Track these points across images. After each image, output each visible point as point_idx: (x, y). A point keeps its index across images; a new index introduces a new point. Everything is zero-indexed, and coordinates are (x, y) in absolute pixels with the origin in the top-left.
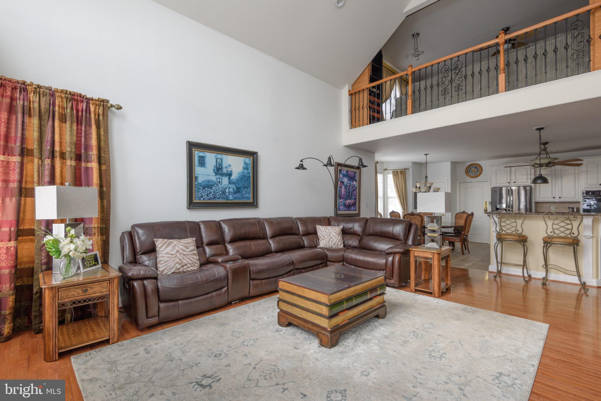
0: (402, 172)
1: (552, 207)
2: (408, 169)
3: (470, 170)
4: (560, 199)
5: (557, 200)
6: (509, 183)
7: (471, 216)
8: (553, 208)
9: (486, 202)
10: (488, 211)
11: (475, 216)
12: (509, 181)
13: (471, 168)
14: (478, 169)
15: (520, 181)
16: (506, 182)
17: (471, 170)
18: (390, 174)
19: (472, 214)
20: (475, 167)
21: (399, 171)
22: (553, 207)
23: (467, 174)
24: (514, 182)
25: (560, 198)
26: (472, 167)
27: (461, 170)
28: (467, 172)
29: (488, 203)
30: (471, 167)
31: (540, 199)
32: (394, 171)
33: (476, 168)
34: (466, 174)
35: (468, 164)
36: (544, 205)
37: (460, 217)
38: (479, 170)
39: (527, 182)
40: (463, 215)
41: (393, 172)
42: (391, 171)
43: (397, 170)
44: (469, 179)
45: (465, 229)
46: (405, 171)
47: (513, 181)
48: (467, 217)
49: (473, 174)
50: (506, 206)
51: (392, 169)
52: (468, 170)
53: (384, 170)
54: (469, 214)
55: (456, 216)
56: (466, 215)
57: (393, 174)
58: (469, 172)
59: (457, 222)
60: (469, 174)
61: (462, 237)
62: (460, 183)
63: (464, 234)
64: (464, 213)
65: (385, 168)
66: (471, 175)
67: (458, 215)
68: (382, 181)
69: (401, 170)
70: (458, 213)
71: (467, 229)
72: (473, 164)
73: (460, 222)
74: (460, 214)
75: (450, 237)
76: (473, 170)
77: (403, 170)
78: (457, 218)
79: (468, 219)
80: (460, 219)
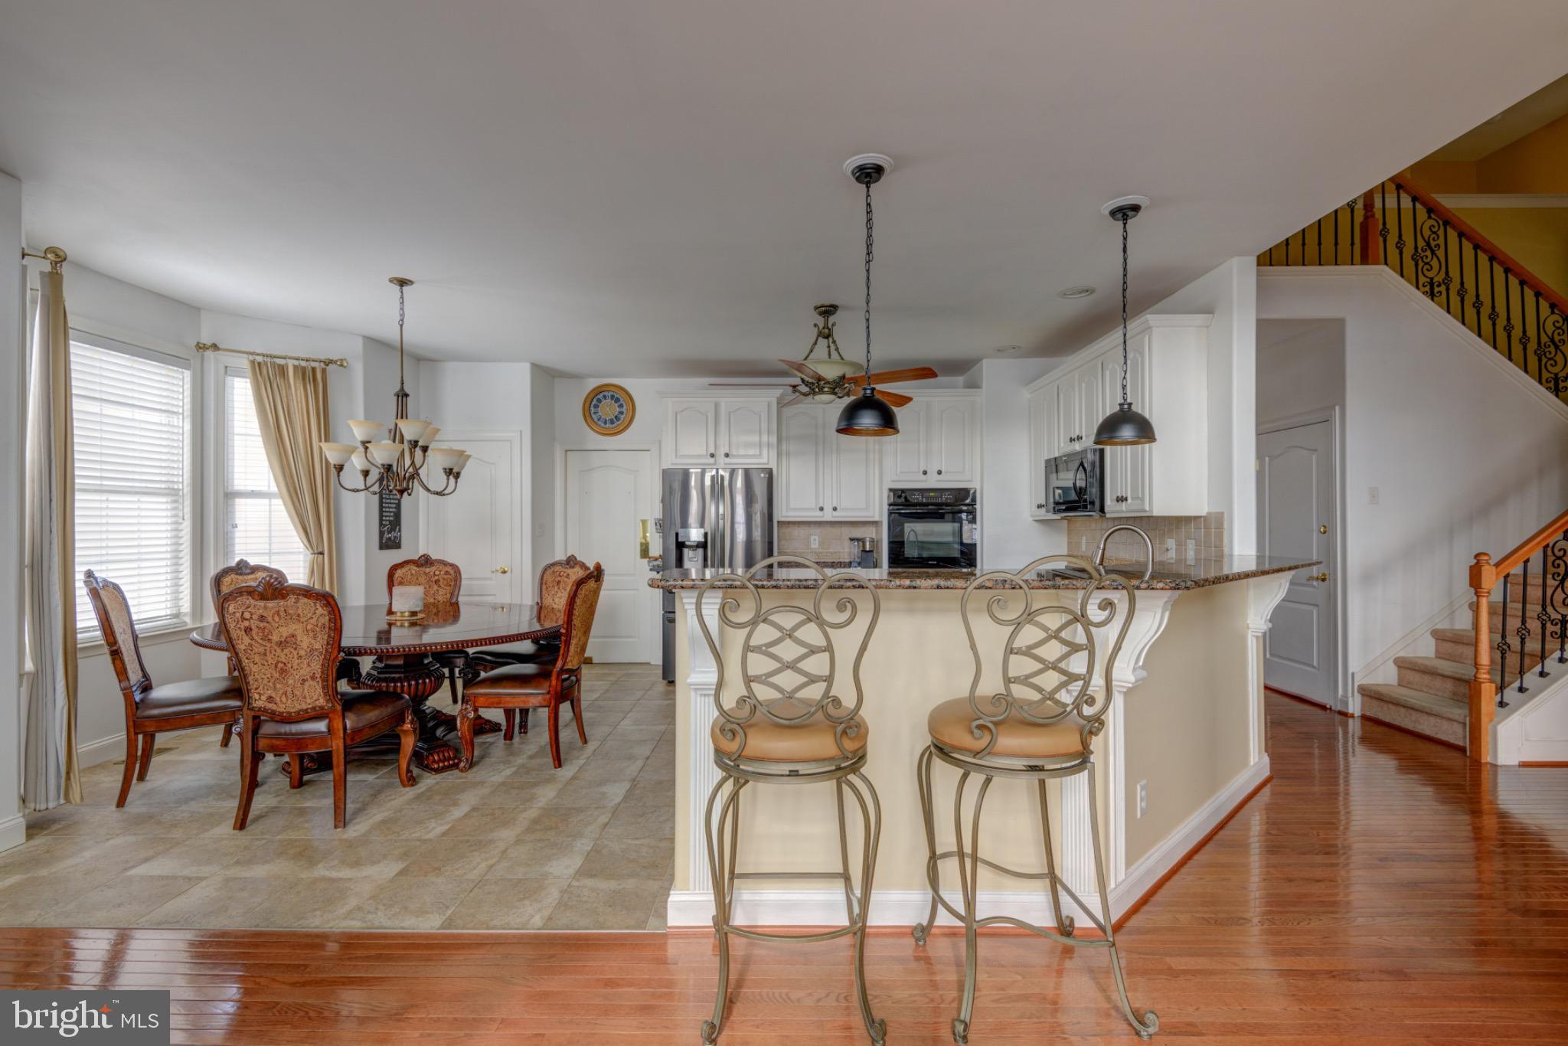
0: (309, 373)
1: (813, 538)
2: (341, 363)
3: (596, 406)
4: (835, 513)
5: (828, 516)
6: (712, 456)
7: (592, 584)
8: (815, 540)
9: (644, 522)
10: (651, 554)
11: (607, 579)
12: (713, 451)
13: (599, 401)
14: (621, 406)
15: (742, 452)
16: (705, 453)
17: (600, 405)
18: (239, 374)
19: (597, 574)
20: (613, 396)
21: (291, 363)
22: (816, 537)
23: (589, 420)
24: (727, 455)
25: (835, 509)
26: (605, 397)
27: (570, 403)
28: (587, 414)
29: (651, 527)
30: (600, 396)
31: (791, 514)
32: (259, 359)
33: (617, 400)
34: (586, 420)
35: (593, 383)
36: (797, 532)
37: (559, 583)
38: (624, 409)
39: (760, 454)
40: (570, 571)
41: (257, 368)
42: (244, 363)
43: (280, 362)
44: (594, 439)
45: (568, 643)
46: (324, 371)
47: (723, 451)
48: (580, 583)
49: (605, 423)
50: (706, 535)
51: (252, 351)
52: (592, 408)
53: (201, 347)
54: (588, 572)
55: (545, 578)
56: (577, 574)
57: (257, 378)
58: (595, 413)
59: (548, 601)
60: (596, 420)
61: (554, 682)
62: (566, 451)
63: (564, 665)
64: (571, 562)
65: (206, 340)
66: (599, 423)
67: (549, 572)
68: (188, 407)
69: (303, 364)
70: (553, 565)
71: (574, 642)
72: (607, 385)
73: (557, 600)
74: (557, 568)
75: (505, 688)
76: (608, 409)
77: (314, 364)
78: (546, 584)
79: (582, 592)
80: (556, 588)
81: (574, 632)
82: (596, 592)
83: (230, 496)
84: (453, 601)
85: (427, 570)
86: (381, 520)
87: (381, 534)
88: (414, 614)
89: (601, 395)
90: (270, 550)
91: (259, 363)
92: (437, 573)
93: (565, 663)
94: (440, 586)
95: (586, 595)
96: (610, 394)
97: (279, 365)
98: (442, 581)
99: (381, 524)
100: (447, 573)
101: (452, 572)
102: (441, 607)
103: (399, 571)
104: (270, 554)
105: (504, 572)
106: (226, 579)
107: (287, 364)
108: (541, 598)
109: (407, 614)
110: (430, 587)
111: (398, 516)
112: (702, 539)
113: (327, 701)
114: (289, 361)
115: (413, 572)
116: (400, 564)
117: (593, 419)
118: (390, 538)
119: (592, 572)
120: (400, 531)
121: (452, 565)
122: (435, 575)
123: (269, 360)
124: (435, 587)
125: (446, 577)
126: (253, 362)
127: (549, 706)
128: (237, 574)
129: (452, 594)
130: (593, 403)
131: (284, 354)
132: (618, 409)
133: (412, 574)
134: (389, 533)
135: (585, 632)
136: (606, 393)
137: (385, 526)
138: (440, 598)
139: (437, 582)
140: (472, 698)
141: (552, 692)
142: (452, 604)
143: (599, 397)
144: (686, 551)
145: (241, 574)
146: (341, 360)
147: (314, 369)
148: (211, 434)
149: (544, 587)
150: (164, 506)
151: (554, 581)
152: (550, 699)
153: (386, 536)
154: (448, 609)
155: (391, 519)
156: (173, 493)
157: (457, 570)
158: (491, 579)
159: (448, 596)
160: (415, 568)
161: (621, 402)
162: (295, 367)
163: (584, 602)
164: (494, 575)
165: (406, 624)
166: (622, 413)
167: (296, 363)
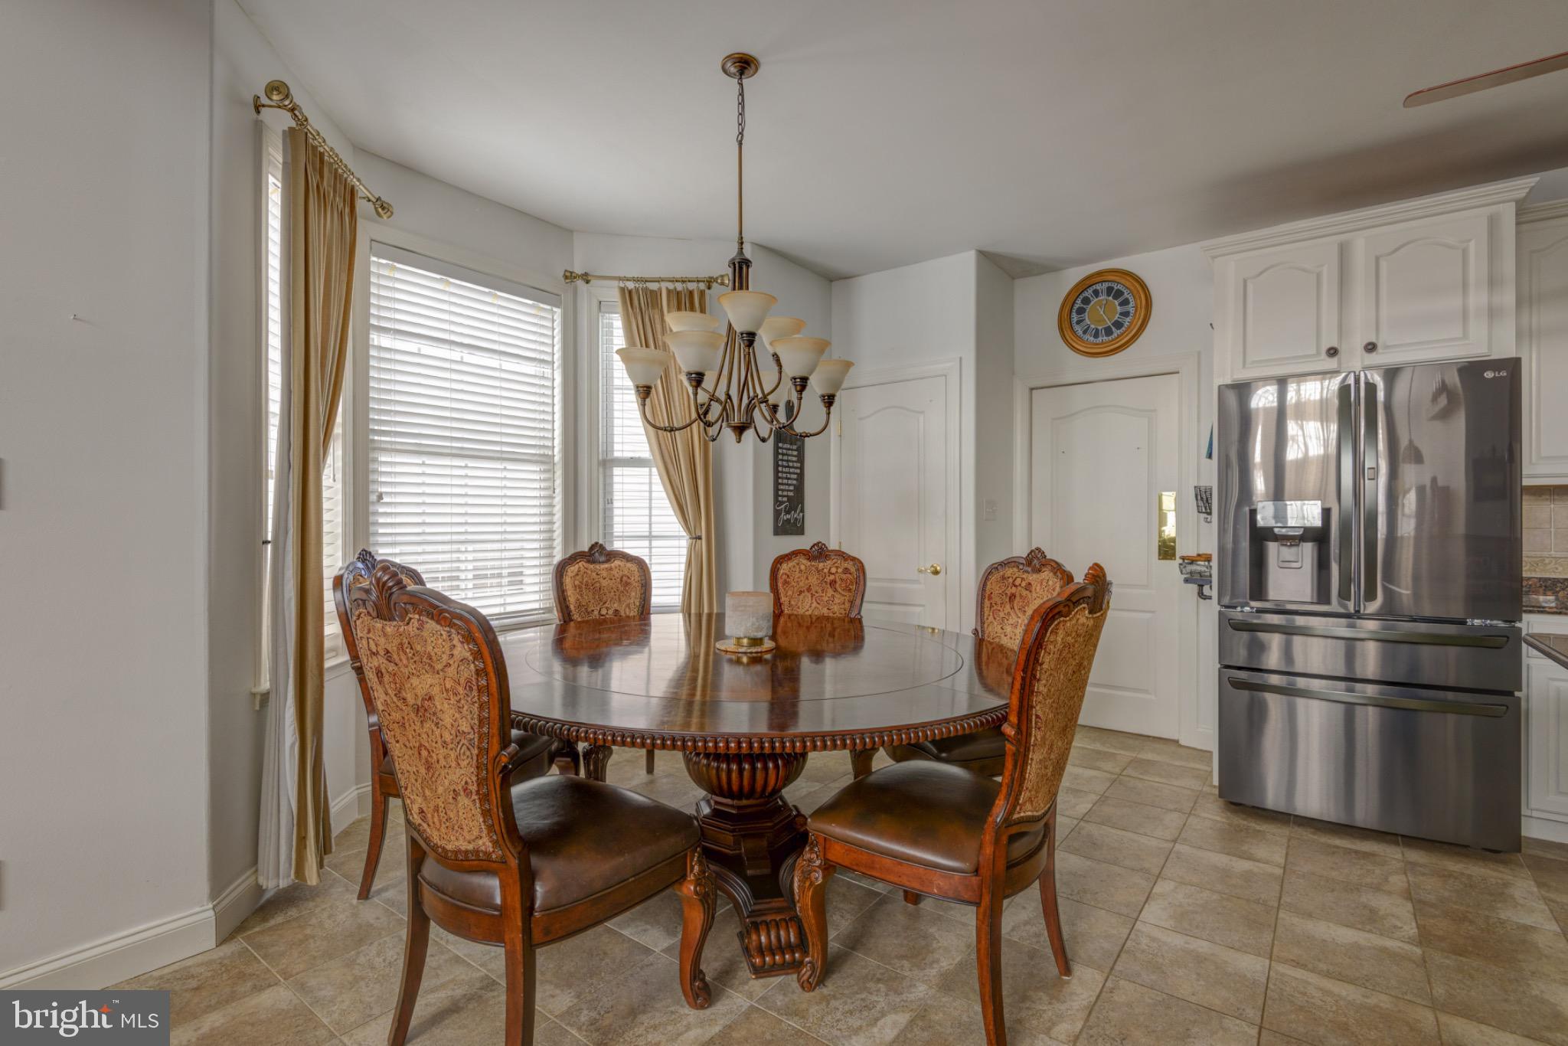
0: (684, 295)
2: (722, 282)
3: (1081, 311)
6: (1333, 352)
7: (1082, 617)
11: (1116, 598)
12: (1333, 344)
13: (1086, 301)
14: (1126, 302)
16: (1311, 350)
17: (1088, 308)
18: (609, 308)
19: (1094, 594)
20: (1110, 290)
21: (666, 287)
23: (1068, 334)
24: (1371, 348)
26: (1096, 293)
27: (1037, 314)
28: (1066, 325)
30: (1089, 293)
32: (631, 285)
33: (1118, 294)
34: (1063, 337)
35: (1074, 276)
37: (1012, 597)
38: (1130, 308)
40: (1032, 578)
41: (628, 296)
43: (653, 286)
44: (1076, 366)
45: (1020, 760)
46: (702, 293)
47: (1360, 338)
48: (1050, 616)
49: (1096, 336)
50: (1326, 513)
51: (622, 275)
52: (1074, 315)
53: (570, 276)
54: (1072, 588)
55: (989, 586)
56: (1045, 590)
57: (628, 310)
58: (1078, 322)
59: (993, 630)
60: (1080, 332)
61: (988, 850)
62: (1032, 389)
63: (1011, 813)
64: (1036, 560)
65: (578, 270)
66: (1086, 337)
67: (993, 578)
68: (557, 356)
69: (679, 286)
70: (1004, 564)
71: (1036, 756)
72: (1100, 273)
73: (1008, 629)
74: (1009, 572)
75: (881, 835)
76: (1103, 311)
77: (692, 286)
78: (990, 598)
79: (1058, 638)
80: (1008, 606)
81: (1036, 735)
82: (1091, 637)
83: (608, 463)
84: (853, 615)
85: (821, 565)
86: (776, 495)
87: (777, 514)
88: (756, 641)
89: (1090, 291)
90: (650, 532)
91: (630, 292)
92: (833, 570)
93: (1014, 805)
94: (836, 590)
95: (1067, 646)
96: (1105, 285)
97: (652, 292)
98: (839, 582)
99: (777, 502)
100: (846, 571)
101: (853, 570)
102: (837, 624)
103: (784, 566)
104: (650, 537)
105: (936, 572)
106: (572, 568)
107: (660, 289)
108: (983, 623)
109: (745, 641)
110: (823, 591)
111: (799, 489)
112: (1317, 522)
113: (495, 843)
114: (664, 285)
115: (803, 567)
116: (787, 555)
117: (1074, 332)
118: (788, 520)
119: (1082, 589)
120: (802, 511)
121: (854, 559)
122: (830, 573)
123: (640, 285)
124: (830, 592)
125: (844, 576)
126: (622, 290)
127: (978, 904)
128: (588, 562)
129: (852, 602)
130: (1077, 306)
131: (657, 275)
132: (1119, 309)
133: (801, 571)
134: (788, 512)
135: (1064, 729)
136: (1098, 287)
137: (782, 503)
138: (836, 608)
139: (833, 583)
140: (822, 841)
141: (985, 872)
142: (852, 621)
143: (1086, 294)
144: (1272, 547)
145: (593, 562)
146: (722, 276)
147: (691, 293)
148: (584, 386)
149: (987, 603)
150: (536, 476)
151: (1004, 593)
152: (980, 887)
153: (784, 517)
154: (847, 626)
155: (791, 494)
156: (546, 460)
157: (861, 568)
158: (917, 582)
159: (847, 605)
160: (805, 562)
161: (1126, 295)
162: (669, 291)
163: (1061, 660)
164: (922, 576)
165: (745, 660)
166: (1126, 314)
167: (671, 286)
